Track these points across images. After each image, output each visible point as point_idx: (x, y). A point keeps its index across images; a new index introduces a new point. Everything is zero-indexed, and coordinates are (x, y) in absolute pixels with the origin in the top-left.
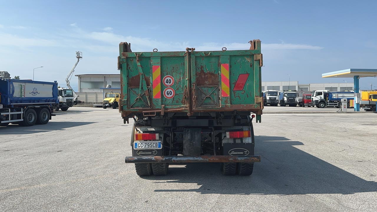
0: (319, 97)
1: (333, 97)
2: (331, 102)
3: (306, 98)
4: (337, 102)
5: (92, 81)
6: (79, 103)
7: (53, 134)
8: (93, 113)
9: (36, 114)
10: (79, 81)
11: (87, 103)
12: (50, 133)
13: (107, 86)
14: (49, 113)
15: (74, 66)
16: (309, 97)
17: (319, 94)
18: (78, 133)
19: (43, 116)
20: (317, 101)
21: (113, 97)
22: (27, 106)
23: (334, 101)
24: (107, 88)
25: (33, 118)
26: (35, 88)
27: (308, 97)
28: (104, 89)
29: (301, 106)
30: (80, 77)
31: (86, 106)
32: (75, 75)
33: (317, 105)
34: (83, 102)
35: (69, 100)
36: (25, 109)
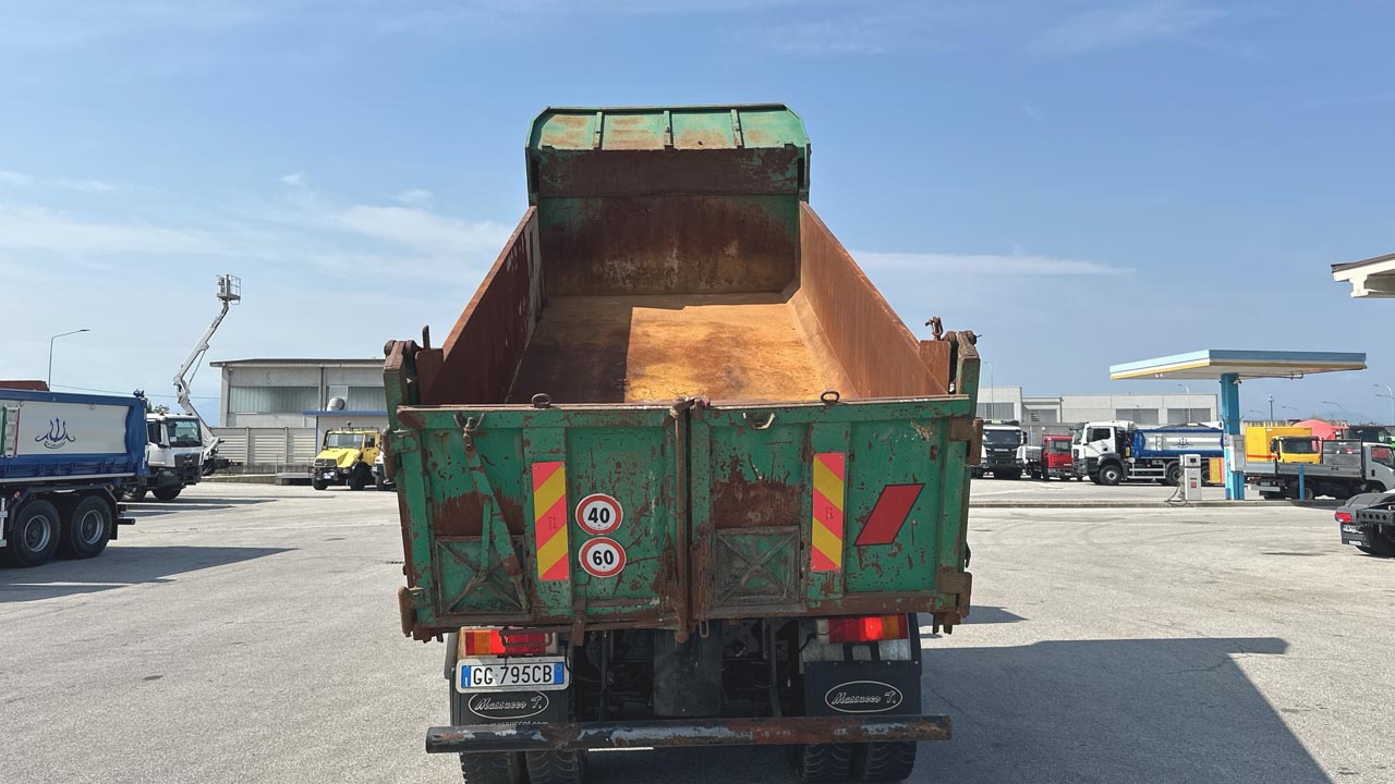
0: (1098, 445)
1: (1146, 448)
2: (1141, 462)
3: (1055, 448)
4: (1161, 463)
5: (273, 385)
6: (223, 468)
7: (124, 599)
8: (276, 507)
9: (58, 521)
10: (226, 384)
11: (252, 468)
12: (110, 596)
13: (332, 402)
14: (110, 515)
15: (208, 329)
16: (1065, 446)
17: (1100, 434)
18: (220, 595)
19: (85, 525)
20: (1091, 461)
21: (350, 444)
22: (23, 487)
23: (1150, 461)
24: (329, 409)
25: (46, 536)
26: (57, 420)
27: (1058, 445)
28: (319, 416)
29: (1035, 477)
30: (228, 368)
31: (248, 481)
32: (211, 364)
33: (1094, 473)
34: (239, 464)
35: (185, 457)
36: (16, 500)
